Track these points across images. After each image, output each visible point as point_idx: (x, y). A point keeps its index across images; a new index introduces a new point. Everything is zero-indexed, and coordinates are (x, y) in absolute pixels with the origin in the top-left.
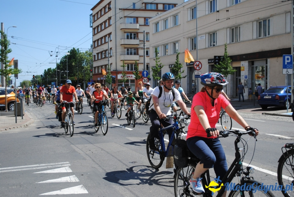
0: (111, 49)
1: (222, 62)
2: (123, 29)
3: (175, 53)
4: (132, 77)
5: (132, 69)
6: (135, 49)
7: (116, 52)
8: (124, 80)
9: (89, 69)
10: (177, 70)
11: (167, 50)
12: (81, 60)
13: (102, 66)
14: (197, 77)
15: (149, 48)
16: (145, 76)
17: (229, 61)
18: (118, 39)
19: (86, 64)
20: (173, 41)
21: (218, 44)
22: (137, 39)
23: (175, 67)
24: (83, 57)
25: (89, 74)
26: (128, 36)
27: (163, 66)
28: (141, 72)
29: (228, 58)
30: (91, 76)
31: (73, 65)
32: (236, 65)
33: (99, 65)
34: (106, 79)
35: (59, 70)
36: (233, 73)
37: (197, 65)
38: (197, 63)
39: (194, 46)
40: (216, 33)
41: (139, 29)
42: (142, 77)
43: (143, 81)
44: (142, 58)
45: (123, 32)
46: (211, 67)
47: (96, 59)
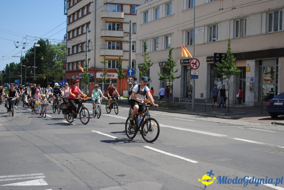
0: (89, 41)
1: (224, 60)
2: (105, 18)
3: (167, 48)
4: (113, 76)
5: (114, 67)
6: (118, 42)
7: (95, 46)
8: (104, 80)
9: (60, 65)
10: (169, 69)
11: (157, 45)
12: (52, 54)
13: (77, 62)
14: (193, 78)
15: (135, 42)
16: (130, 75)
17: (233, 60)
18: (98, 30)
19: (57, 59)
20: (165, 33)
21: (219, 39)
22: (121, 30)
23: (168, 65)
24: (55, 51)
25: (61, 72)
26: (110, 27)
27: (153, 64)
28: (125, 71)
29: (232, 56)
30: (64, 74)
31: (41, 60)
32: (240, 64)
33: (74, 61)
34: (83, 78)
35: (24, 66)
36: (236, 74)
37: (193, 63)
38: (194, 61)
39: (190, 41)
40: (217, 26)
41: (123, 19)
42: (126, 75)
43: (128, 80)
44: (128, 53)
45: (105, 22)
46: (210, 66)
47: (71, 53)
